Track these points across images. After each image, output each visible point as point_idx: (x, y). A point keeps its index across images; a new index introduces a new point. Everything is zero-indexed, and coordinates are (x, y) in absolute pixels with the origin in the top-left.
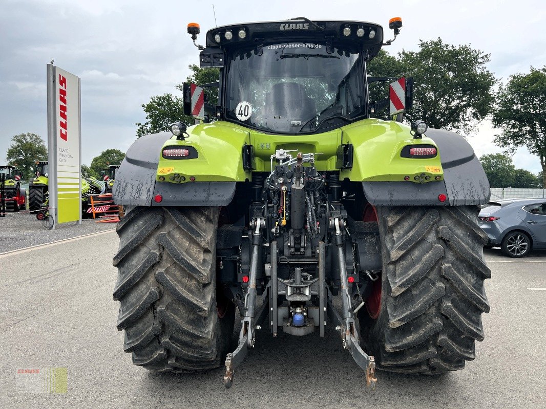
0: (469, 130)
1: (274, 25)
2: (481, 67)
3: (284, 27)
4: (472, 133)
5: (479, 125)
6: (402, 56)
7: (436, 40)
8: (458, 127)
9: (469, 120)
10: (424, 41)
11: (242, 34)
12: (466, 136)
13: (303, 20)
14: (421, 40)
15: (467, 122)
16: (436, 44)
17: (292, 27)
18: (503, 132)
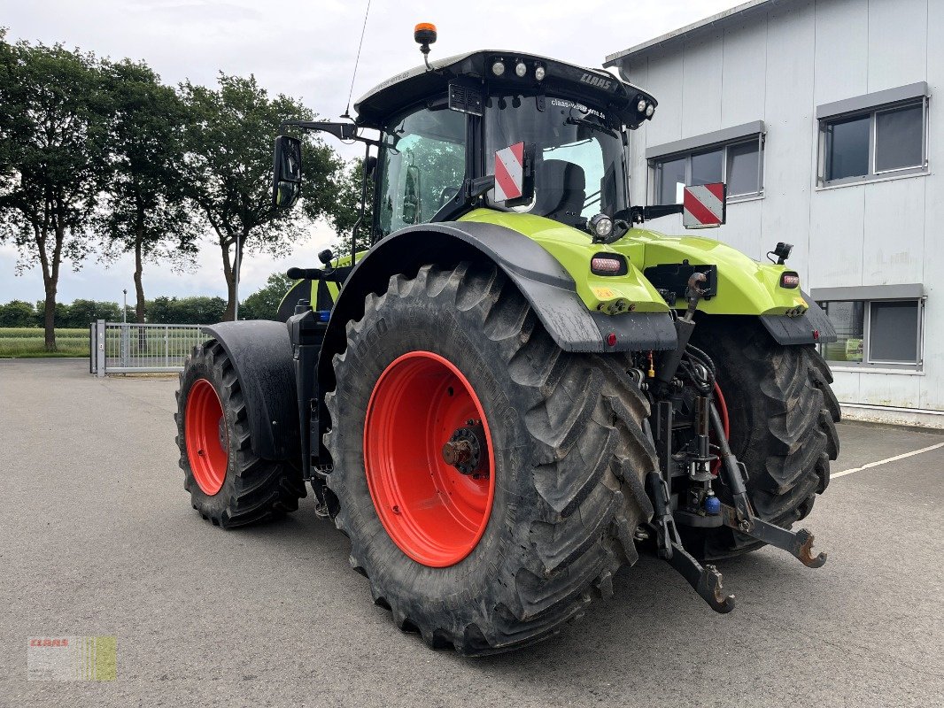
0: (296, 235)
1: (578, 71)
2: (316, 138)
3: (587, 77)
4: (300, 240)
5: (311, 228)
6: (187, 90)
7: (247, 78)
8: (278, 228)
9: (296, 219)
10: (228, 74)
11: (540, 73)
12: (291, 242)
13: (607, 75)
14: (221, 72)
15: (293, 221)
16: (246, 84)
17: (595, 81)
18: (342, 242)
